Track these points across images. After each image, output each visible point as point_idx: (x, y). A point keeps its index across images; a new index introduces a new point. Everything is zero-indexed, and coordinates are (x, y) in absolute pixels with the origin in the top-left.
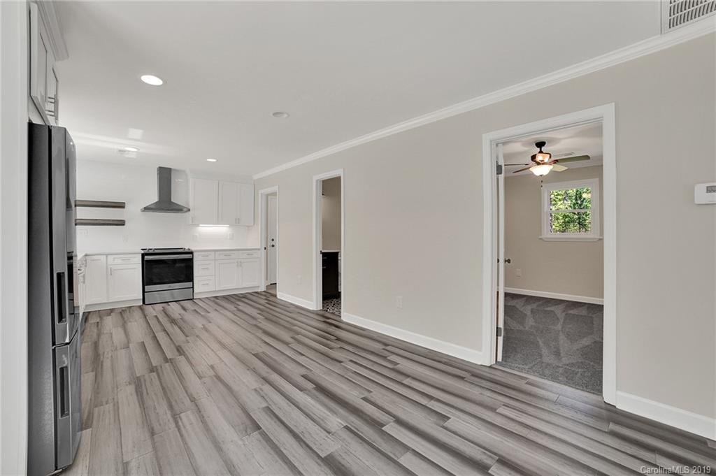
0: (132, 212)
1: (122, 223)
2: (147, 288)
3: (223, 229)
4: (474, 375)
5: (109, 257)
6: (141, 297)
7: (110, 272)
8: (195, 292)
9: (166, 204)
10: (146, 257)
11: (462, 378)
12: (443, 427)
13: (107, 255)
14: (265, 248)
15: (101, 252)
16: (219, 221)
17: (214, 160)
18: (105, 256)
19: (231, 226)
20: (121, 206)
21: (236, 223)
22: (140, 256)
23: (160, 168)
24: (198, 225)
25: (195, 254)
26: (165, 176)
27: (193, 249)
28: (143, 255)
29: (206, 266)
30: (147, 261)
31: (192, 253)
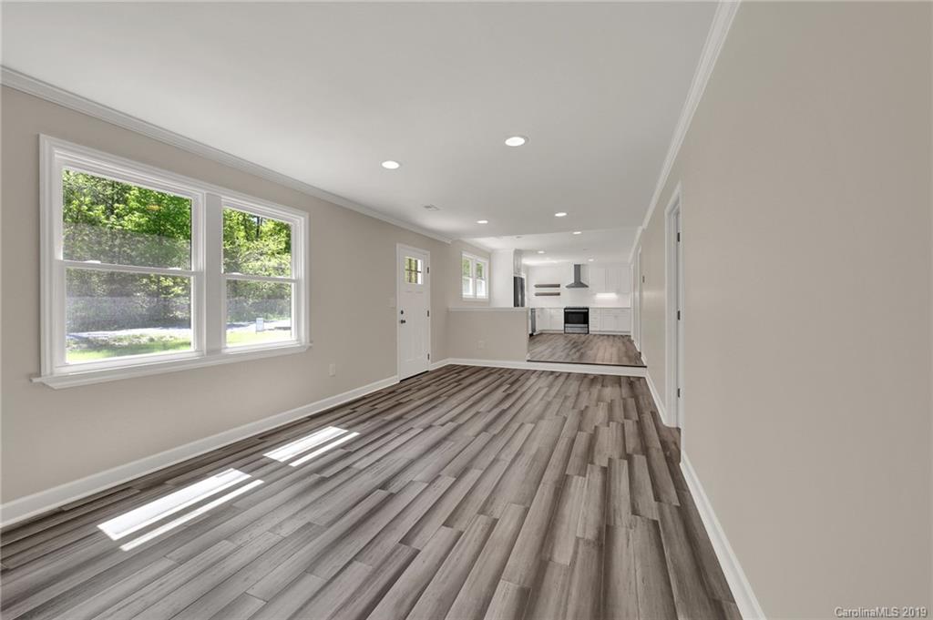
0: (562, 289)
1: (559, 294)
2: (566, 325)
3: (612, 296)
5: (552, 309)
6: (564, 329)
7: (551, 317)
8: (590, 330)
9: (579, 284)
10: (566, 310)
16: (607, 291)
18: (549, 309)
20: (558, 286)
21: (618, 292)
22: (564, 310)
23: (575, 265)
24: (595, 294)
25: (590, 310)
26: (577, 268)
27: (589, 306)
29: (596, 317)
31: (588, 309)
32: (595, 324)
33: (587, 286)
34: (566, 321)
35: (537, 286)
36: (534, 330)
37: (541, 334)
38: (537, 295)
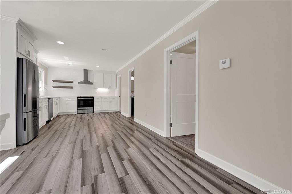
0: (75, 84)
1: (72, 88)
2: (79, 108)
3: (106, 90)
4: (157, 139)
5: (67, 98)
6: (76, 111)
7: (67, 103)
8: (94, 110)
9: (86, 81)
10: (78, 98)
11: (150, 139)
12: (125, 150)
13: (66, 97)
14: (119, 97)
15: (64, 96)
16: (104, 87)
17: (99, 66)
18: (65, 98)
19: (109, 89)
20: (72, 82)
21: (110, 88)
22: (76, 98)
23: (84, 70)
24: (97, 89)
25: (94, 98)
26: (86, 72)
27: (94, 96)
28: (77, 98)
29: (98, 102)
30: (79, 100)
31: (93, 97)
32: (98, 107)
33: (92, 83)
34: (78, 106)
35: (54, 81)
36: (51, 115)
37: (58, 116)
38: (54, 87)
